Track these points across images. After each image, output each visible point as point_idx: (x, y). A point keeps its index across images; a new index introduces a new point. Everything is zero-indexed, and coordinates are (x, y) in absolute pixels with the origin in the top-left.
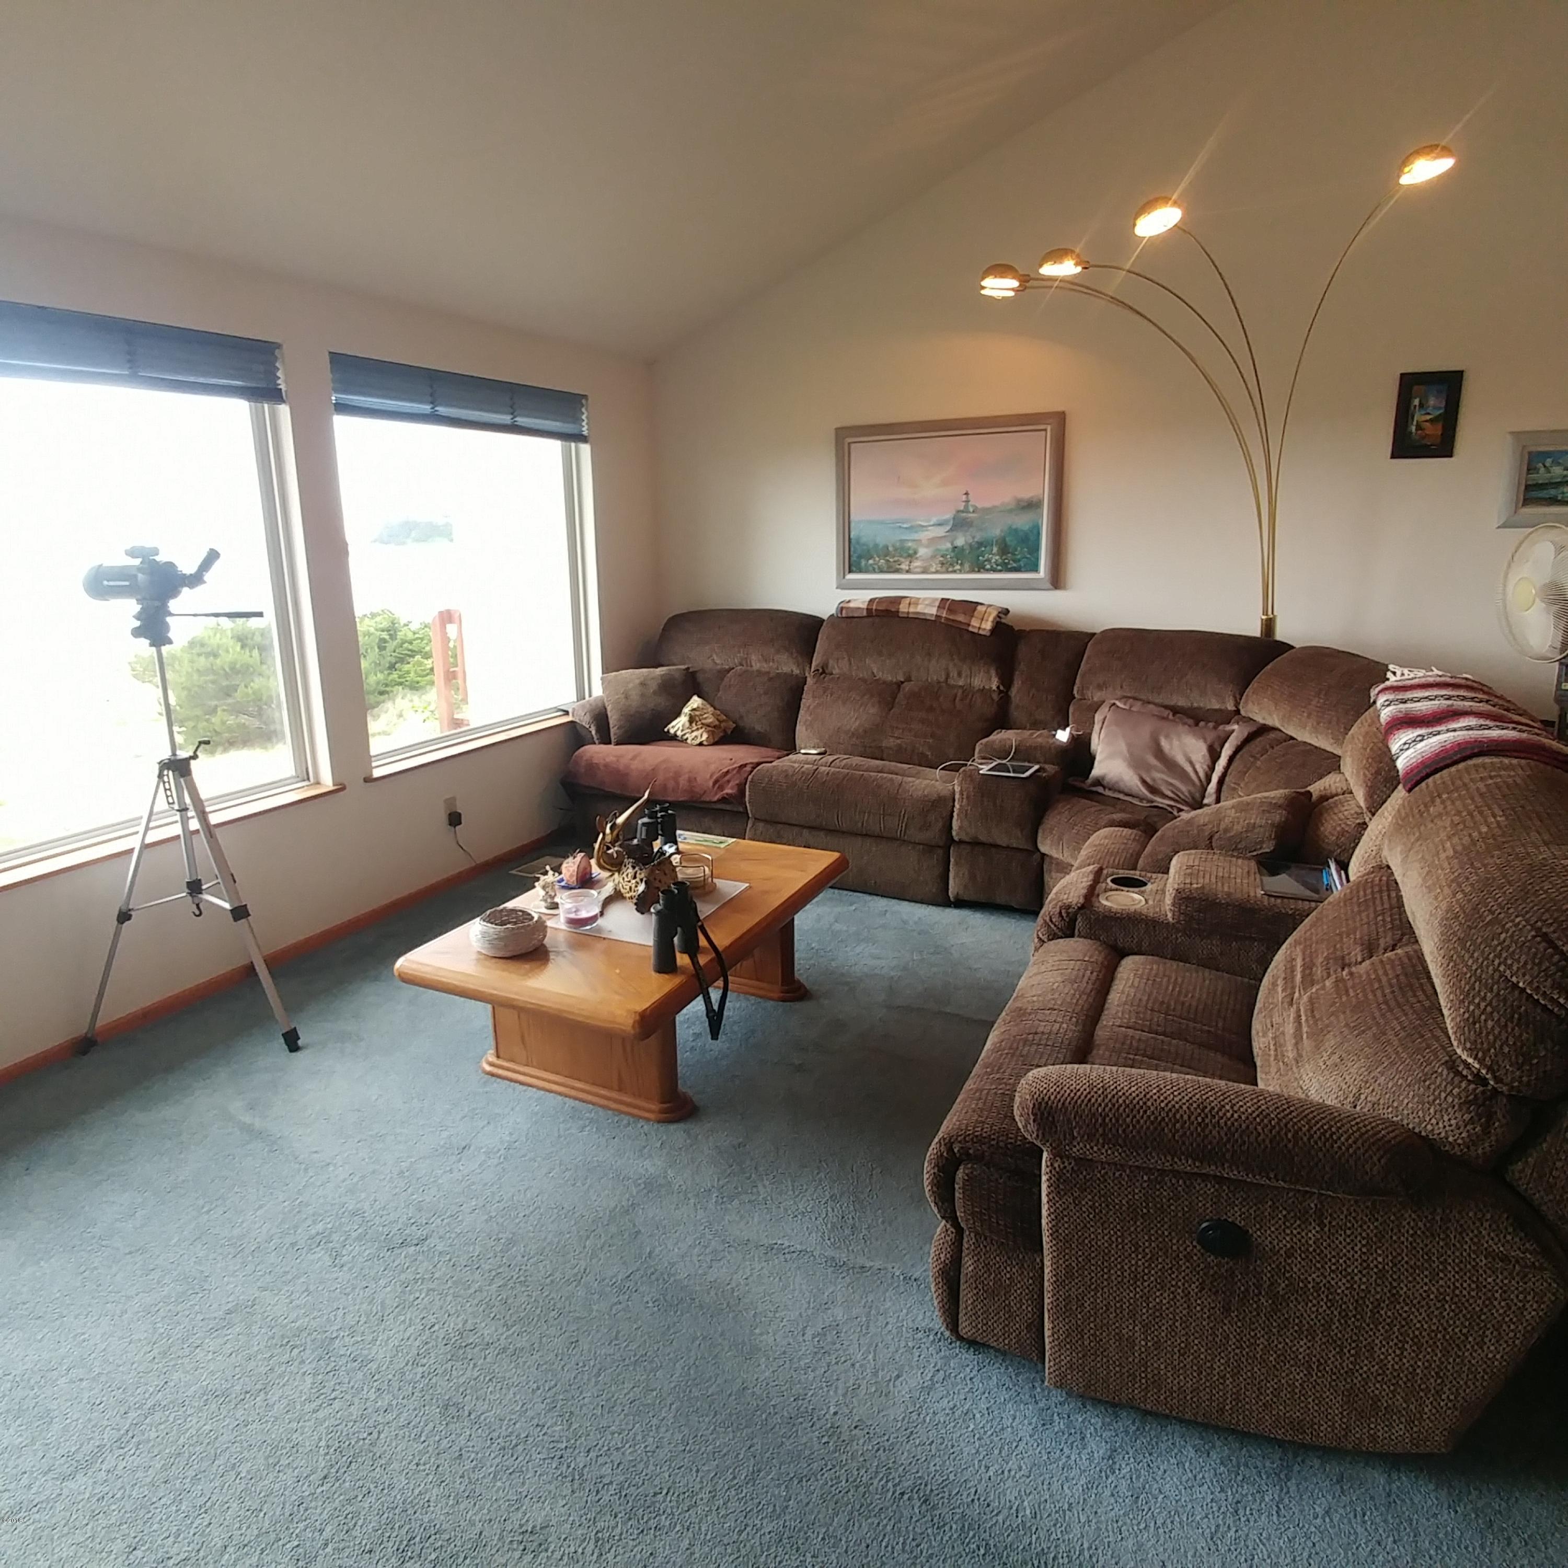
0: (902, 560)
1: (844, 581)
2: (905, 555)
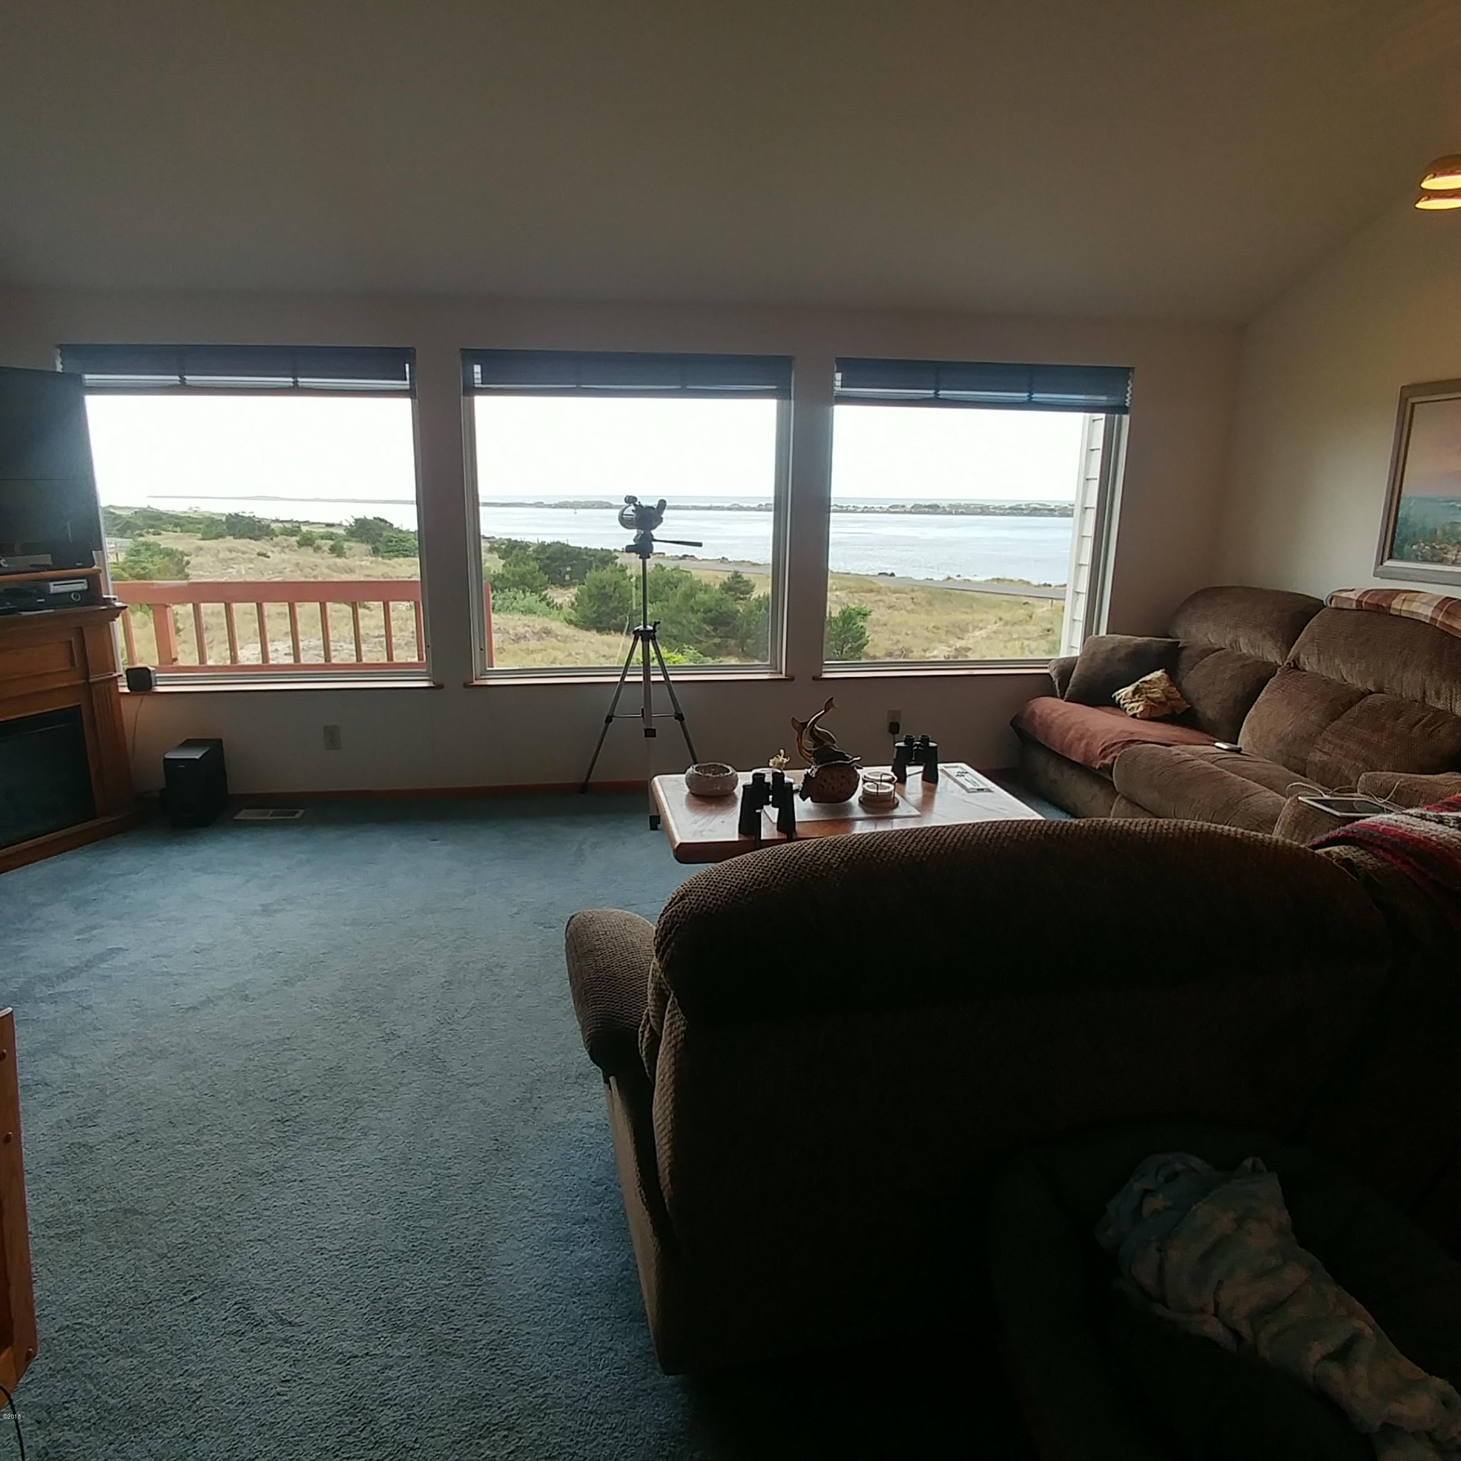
0: (1450, 548)
1: (1380, 568)
2: (1454, 541)
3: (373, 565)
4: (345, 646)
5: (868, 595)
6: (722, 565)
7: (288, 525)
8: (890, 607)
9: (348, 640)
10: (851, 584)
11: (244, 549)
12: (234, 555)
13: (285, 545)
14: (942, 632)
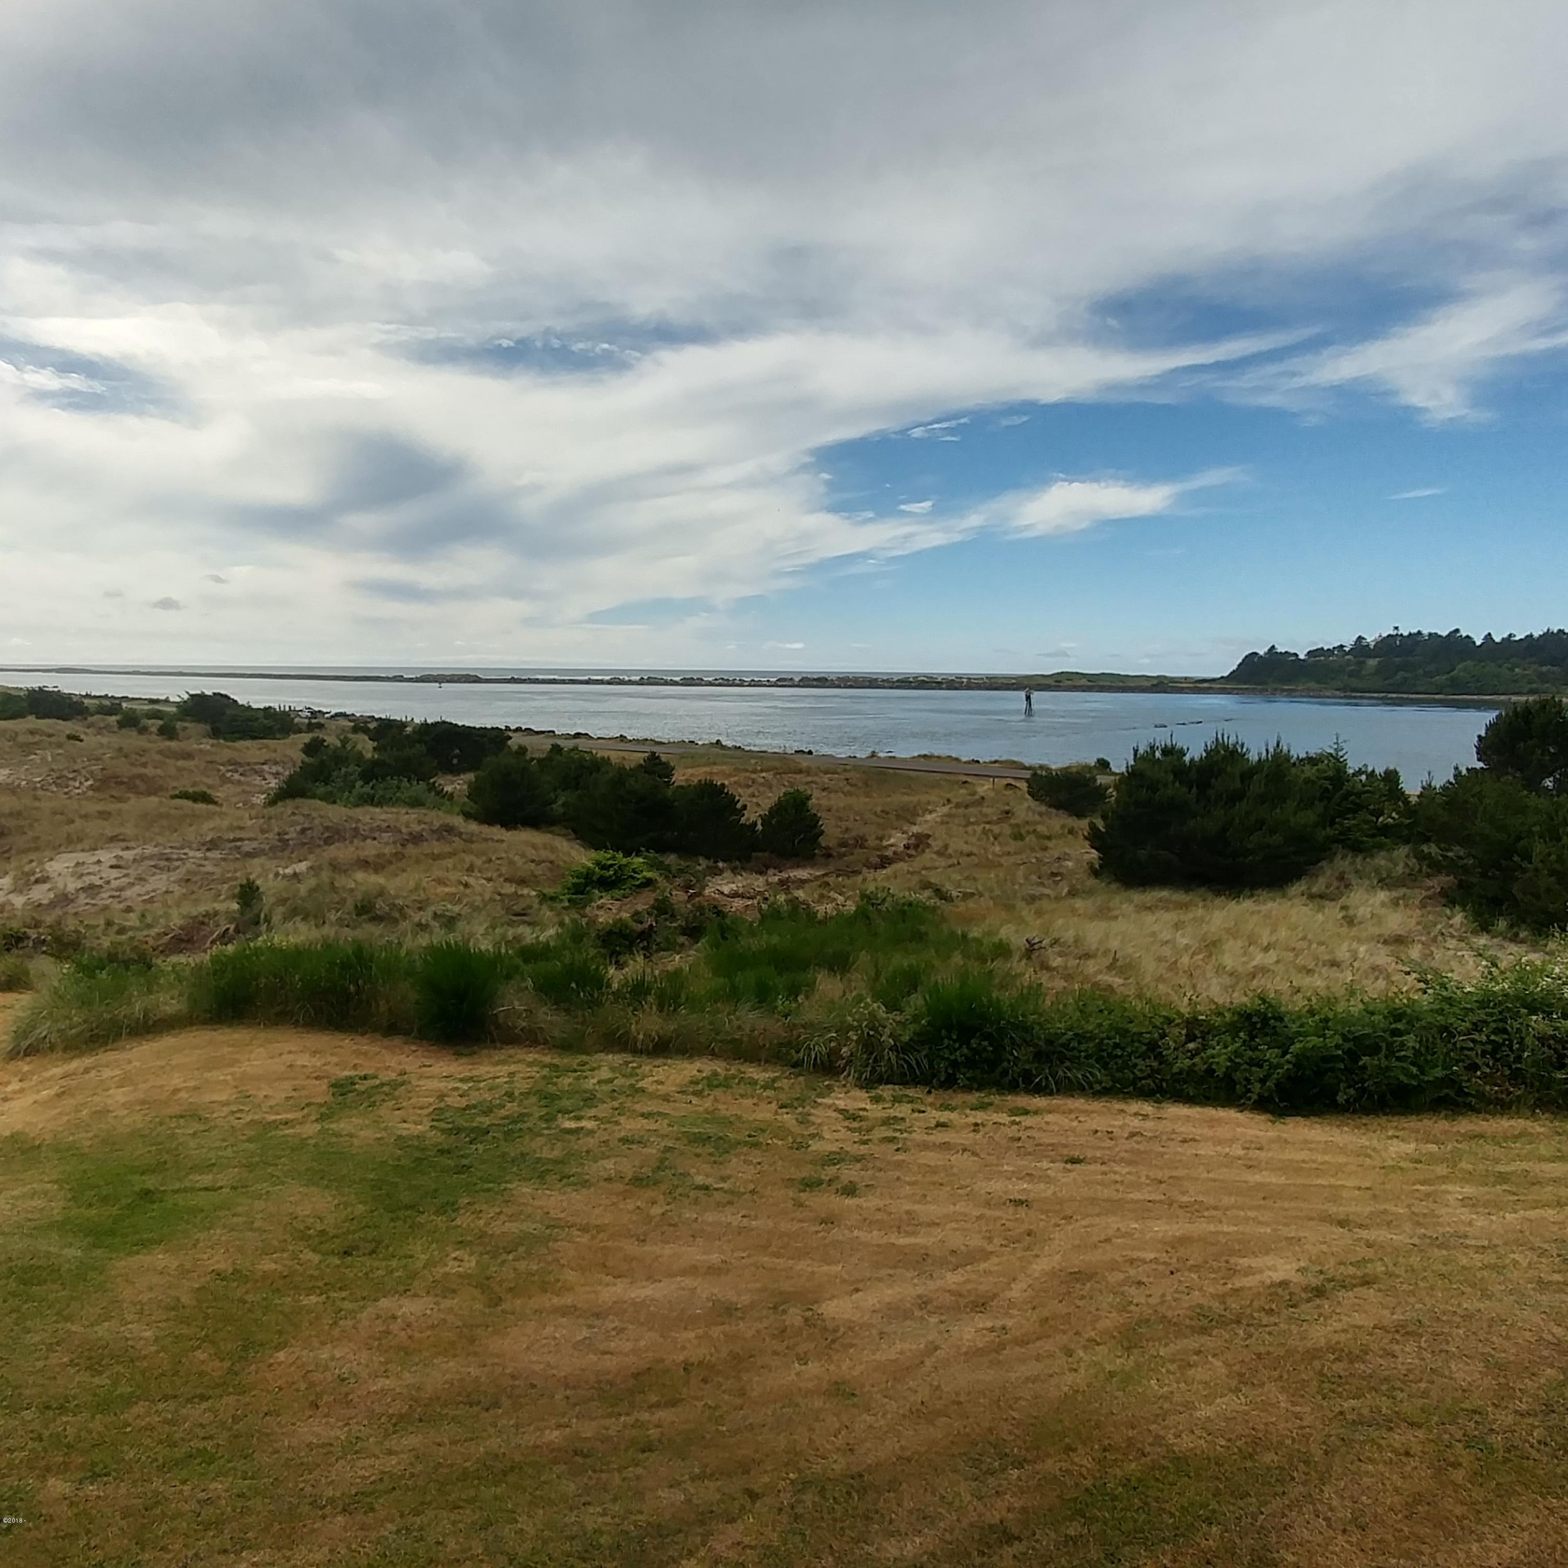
3: (214, 749)
4: (191, 854)
5: (798, 776)
6: (622, 744)
7: (107, 703)
8: (824, 790)
9: (194, 846)
10: (777, 764)
11: (51, 731)
12: (37, 738)
13: (102, 725)
14: (892, 817)
